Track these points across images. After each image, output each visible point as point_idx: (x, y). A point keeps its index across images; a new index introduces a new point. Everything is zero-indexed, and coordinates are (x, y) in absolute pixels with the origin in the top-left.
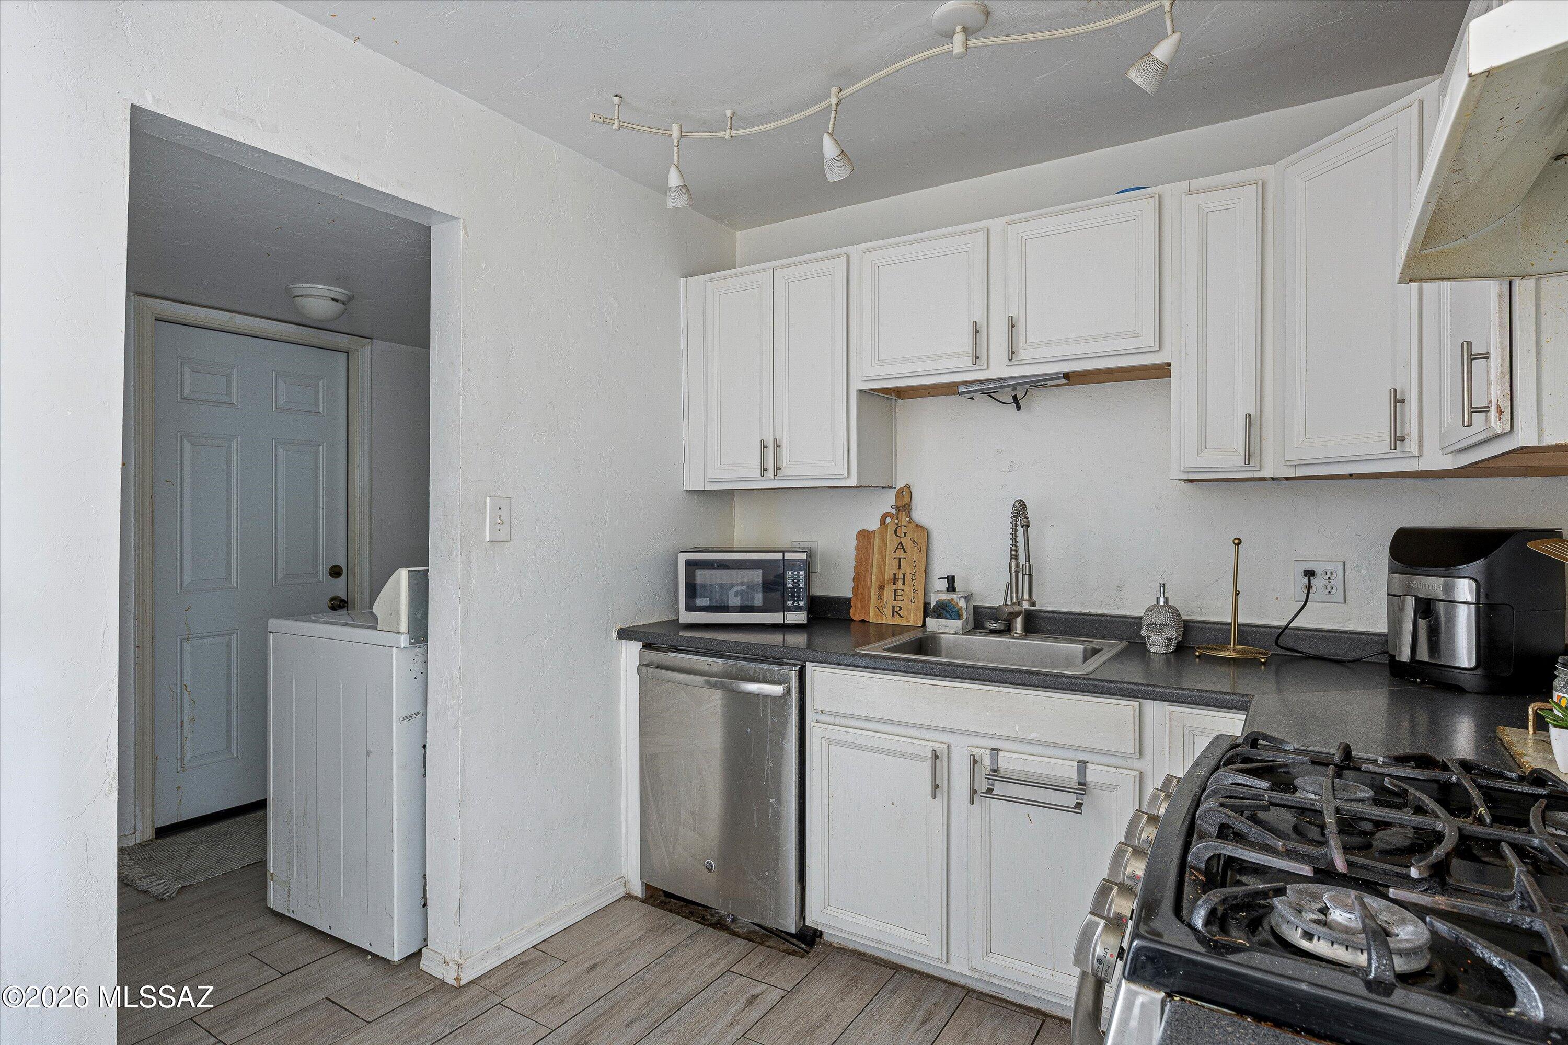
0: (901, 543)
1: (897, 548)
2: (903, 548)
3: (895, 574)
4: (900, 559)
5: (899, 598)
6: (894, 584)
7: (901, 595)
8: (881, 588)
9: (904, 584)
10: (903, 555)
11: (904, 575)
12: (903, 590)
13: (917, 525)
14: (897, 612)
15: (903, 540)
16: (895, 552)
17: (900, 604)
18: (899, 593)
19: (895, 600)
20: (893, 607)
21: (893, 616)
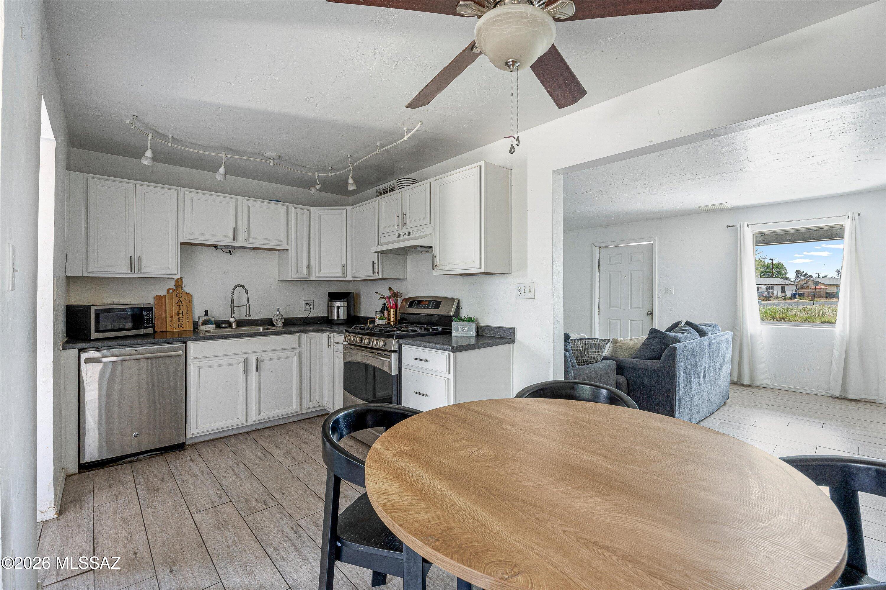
0: (180, 300)
1: (178, 302)
2: (181, 301)
3: (178, 312)
4: (180, 306)
5: (181, 321)
6: (178, 315)
7: (182, 319)
8: (172, 317)
9: (183, 315)
10: (181, 304)
11: (182, 312)
12: (183, 318)
13: (187, 293)
14: (180, 326)
15: (181, 299)
16: (177, 303)
17: (182, 323)
18: (181, 319)
19: (179, 321)
20: (179, 324)
21: (179, 327)
